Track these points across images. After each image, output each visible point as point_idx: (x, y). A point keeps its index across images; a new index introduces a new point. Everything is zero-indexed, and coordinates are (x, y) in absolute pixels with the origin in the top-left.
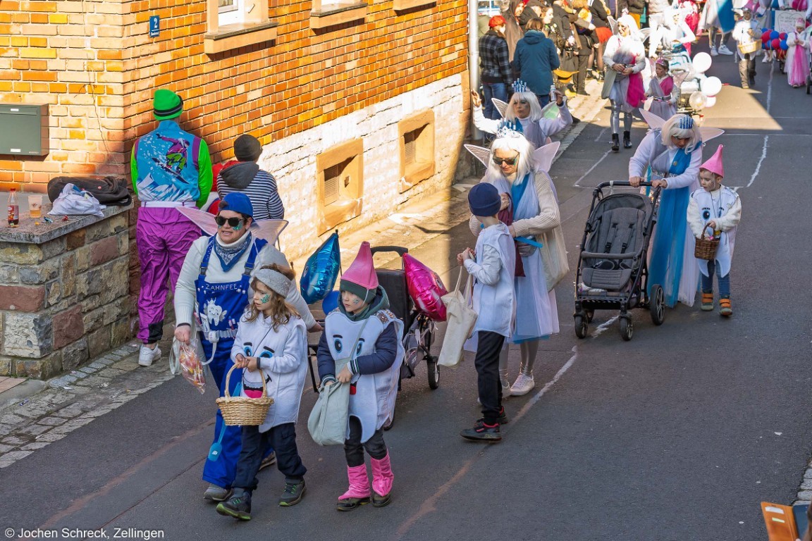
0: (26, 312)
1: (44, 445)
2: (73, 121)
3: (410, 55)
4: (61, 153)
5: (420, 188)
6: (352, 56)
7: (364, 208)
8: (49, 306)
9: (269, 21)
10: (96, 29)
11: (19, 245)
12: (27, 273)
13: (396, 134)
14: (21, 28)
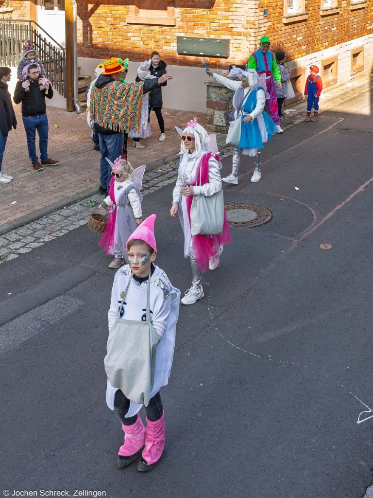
0: (221, 110)
1: (227, 156)
2: (237, 45)
3: (355, 26)
4: (233, 56)
5: (358, 74)
6: (334, 25)
7: (338, 80)
8: (229, 109)
9: (305, 12)
10: (246, 14)
11: (219, 87)
12: (222, 97)
13: (350, 54)
14: (221, 13)
